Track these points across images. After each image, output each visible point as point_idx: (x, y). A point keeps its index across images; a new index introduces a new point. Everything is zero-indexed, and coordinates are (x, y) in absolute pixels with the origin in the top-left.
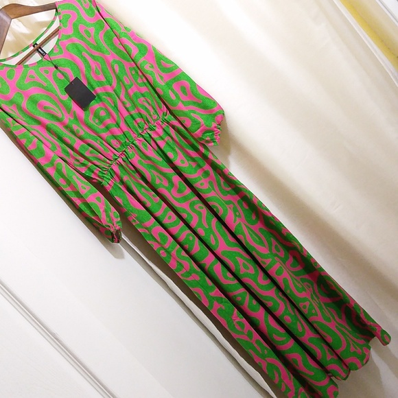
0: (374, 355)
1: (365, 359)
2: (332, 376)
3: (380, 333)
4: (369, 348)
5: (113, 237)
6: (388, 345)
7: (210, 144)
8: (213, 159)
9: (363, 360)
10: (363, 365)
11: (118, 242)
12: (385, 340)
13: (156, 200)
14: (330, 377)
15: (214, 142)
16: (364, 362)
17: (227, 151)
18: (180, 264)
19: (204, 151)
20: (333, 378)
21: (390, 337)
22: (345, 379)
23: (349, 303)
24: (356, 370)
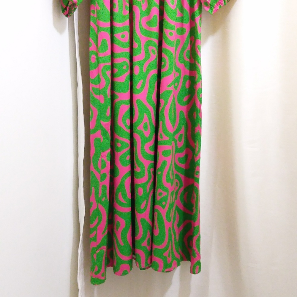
0: (177, 271)
1: (169, 269)
2: (135, 259)
3: (196, 262)
4: (179, 265)
5: (66, 9)
6: (193, 275)
7: (206, 8)
8: (198, 23)
9: (166, 268)
10: (163, 272)
11: (67, 16)
12: (195, 269)
13: (125, 12)
14: (133, 258)
15: (211, 8)
16: (165, 270)
17: (213, 30)
18: (99, 78)
19: (197, 11)
20: (134, 261)
21: (200, 271)
22: (141, 269)
23: (194, 222)
24: (155, 270)
